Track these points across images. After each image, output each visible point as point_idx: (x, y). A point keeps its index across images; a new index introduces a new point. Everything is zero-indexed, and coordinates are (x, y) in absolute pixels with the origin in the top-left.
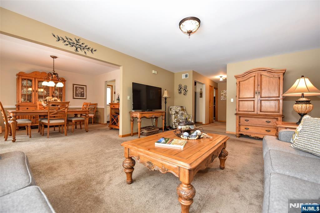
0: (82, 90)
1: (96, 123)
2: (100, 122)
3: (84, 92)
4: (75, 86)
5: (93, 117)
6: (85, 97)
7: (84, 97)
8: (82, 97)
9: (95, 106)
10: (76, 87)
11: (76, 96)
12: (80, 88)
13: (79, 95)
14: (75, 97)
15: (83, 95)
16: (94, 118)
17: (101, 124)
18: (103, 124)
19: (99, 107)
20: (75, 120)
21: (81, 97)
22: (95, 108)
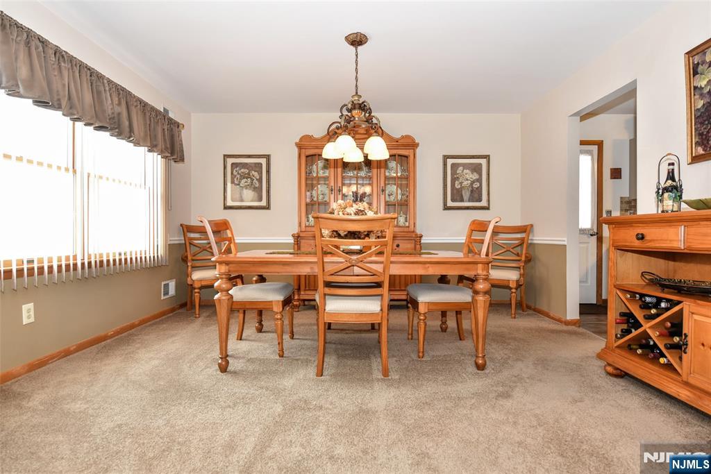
0: (475, 176)
1: (529, 307)
2: (545, 308)
3: (480, 180)
4: (450, 162)
5: (513, 285)
6: (484, 203)
7: (480, 200)
8: (477, 201)
9: (523, 235)
10: (453, 165)
11: (453, 200)
12: (465, 166)
13: (466, 195)
14: (450, 203)
15: (476, 195)
16: (519, 286)
17: (547, 315)
18: (559, 321)
19: (539, 238)
20: (429, 303)
21: (469, 201)
22: (525, 245)
